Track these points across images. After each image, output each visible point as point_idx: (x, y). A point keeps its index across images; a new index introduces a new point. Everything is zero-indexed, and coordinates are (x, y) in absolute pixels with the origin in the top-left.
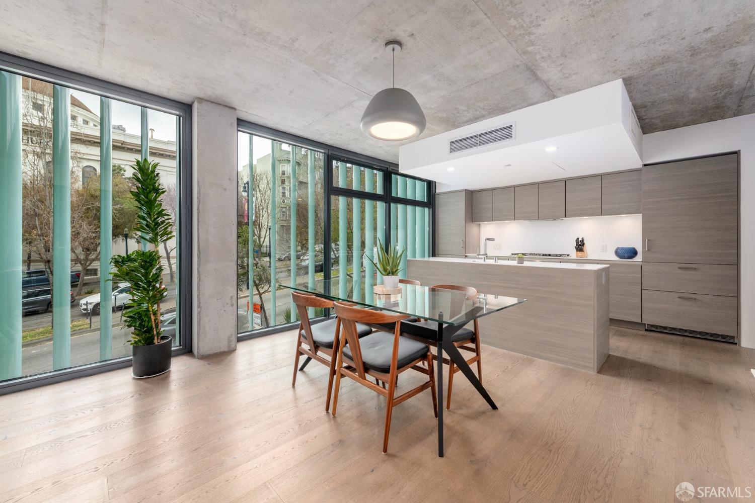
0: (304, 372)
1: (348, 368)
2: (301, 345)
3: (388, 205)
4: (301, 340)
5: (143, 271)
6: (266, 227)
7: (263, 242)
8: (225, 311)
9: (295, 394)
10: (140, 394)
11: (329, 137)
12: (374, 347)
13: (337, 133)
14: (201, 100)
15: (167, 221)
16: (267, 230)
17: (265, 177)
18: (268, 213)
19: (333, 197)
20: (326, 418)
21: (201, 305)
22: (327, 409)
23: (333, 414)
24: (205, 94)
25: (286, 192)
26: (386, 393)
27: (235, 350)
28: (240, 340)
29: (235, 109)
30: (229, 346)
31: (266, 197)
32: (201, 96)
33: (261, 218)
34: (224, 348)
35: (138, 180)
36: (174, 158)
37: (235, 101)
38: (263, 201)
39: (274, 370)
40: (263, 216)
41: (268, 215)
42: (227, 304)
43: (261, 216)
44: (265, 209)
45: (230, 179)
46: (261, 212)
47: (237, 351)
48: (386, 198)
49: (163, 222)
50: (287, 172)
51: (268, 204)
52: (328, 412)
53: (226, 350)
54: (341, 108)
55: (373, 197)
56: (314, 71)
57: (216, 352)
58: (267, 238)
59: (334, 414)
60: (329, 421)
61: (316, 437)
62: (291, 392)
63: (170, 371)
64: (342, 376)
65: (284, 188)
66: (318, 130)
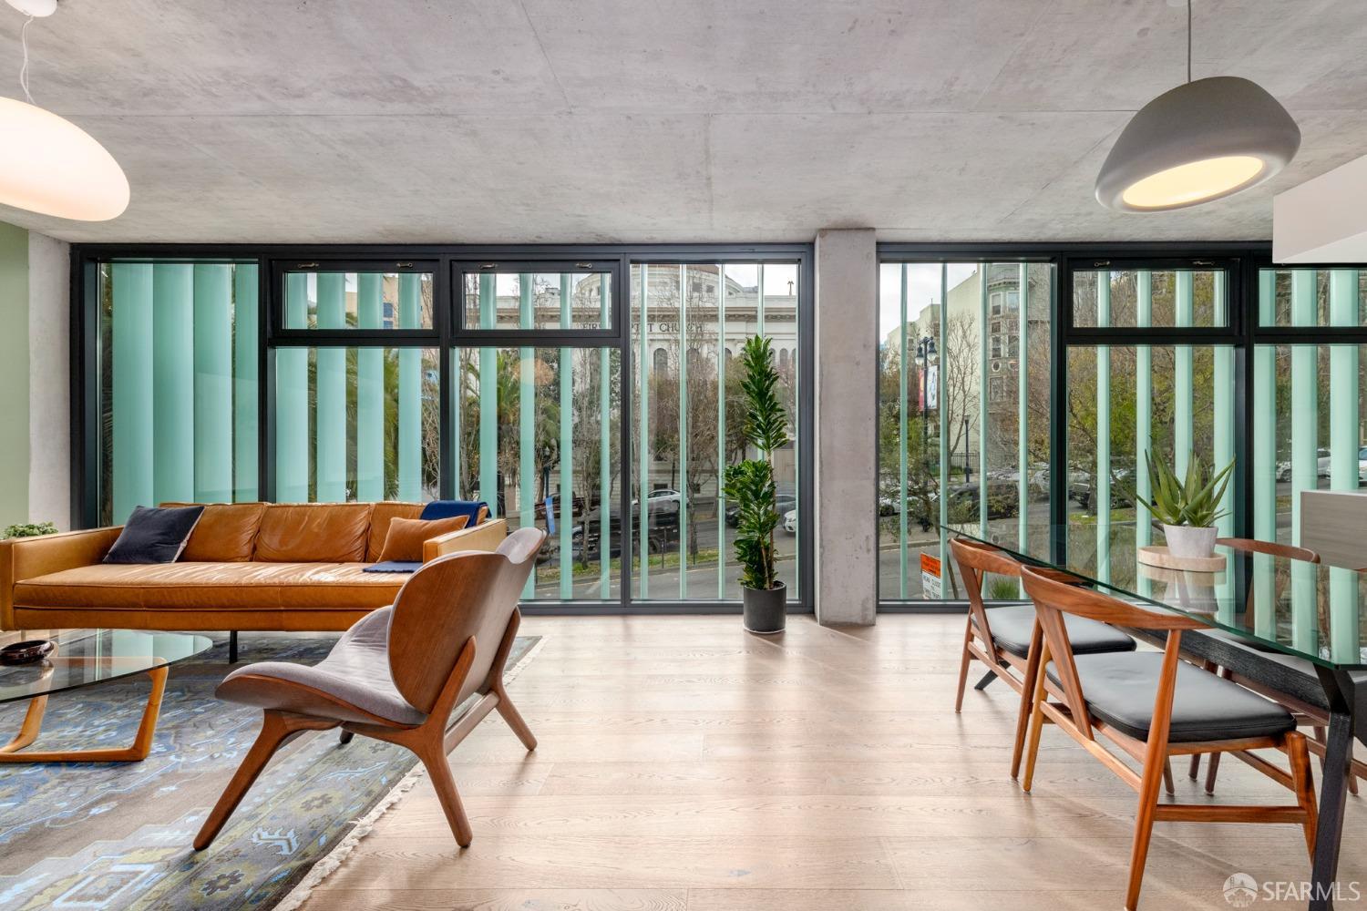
0: (985, 694)
1: (1061, 708)
2: (972, 640)
3: (1243, 351)
4: (972, 631)
5: (754, 488)
6: (960, 417)
7: (955, 447)
8: (857, 558)
9: (961, 725)
10: (748, 652)
11: (1060, 226)
12: (1124, 679)
13: (1077, 215)
14: (823, 231)
15: (780, 420)
16: (962, 425)
17: (959, 324)
18: (964, 392)
19: (1072, 351)
20: (1010, 789)
21: (824, 543)
22: (1015, 774)
23: (1025, 788)
24: (827, 221)
25: (1002, 346)
26: (1137, 783)
27: (874, 625)
28: (881, 610)
29: (873, 229)
30: (864, 617)
31: (961, 362)
32: (824, 225)
33: (951, 403)
34: (857, 619)
35: (748, 364)
36: (791, 318)
37: (870, 215)
38: (955, 370)
39: (929, 673)
40: (954, 399)
41: (965, 396)
42: (861, 548)
43: (951, 398)
44: (958, 384)
45: (865, 346)
46: (951, 389)
47: (875, 627)
48: (1236, 334)
49: (776, 421)
50: (1005, 307)
51: (965, 373)
52: (1016, 780)
53: (860, 621)
54: (1076, 163)
55: (1199, 336)
56: (1000, 117)
57: (846, 620)
58: (963, 439)
59: (1028, 787)
60: (1018, 795)
61: (980, 811)
62: (953, 719)
63: (784, 632)
64: (1046, 719)
65: (997, 340)
66: (1031, 220)
